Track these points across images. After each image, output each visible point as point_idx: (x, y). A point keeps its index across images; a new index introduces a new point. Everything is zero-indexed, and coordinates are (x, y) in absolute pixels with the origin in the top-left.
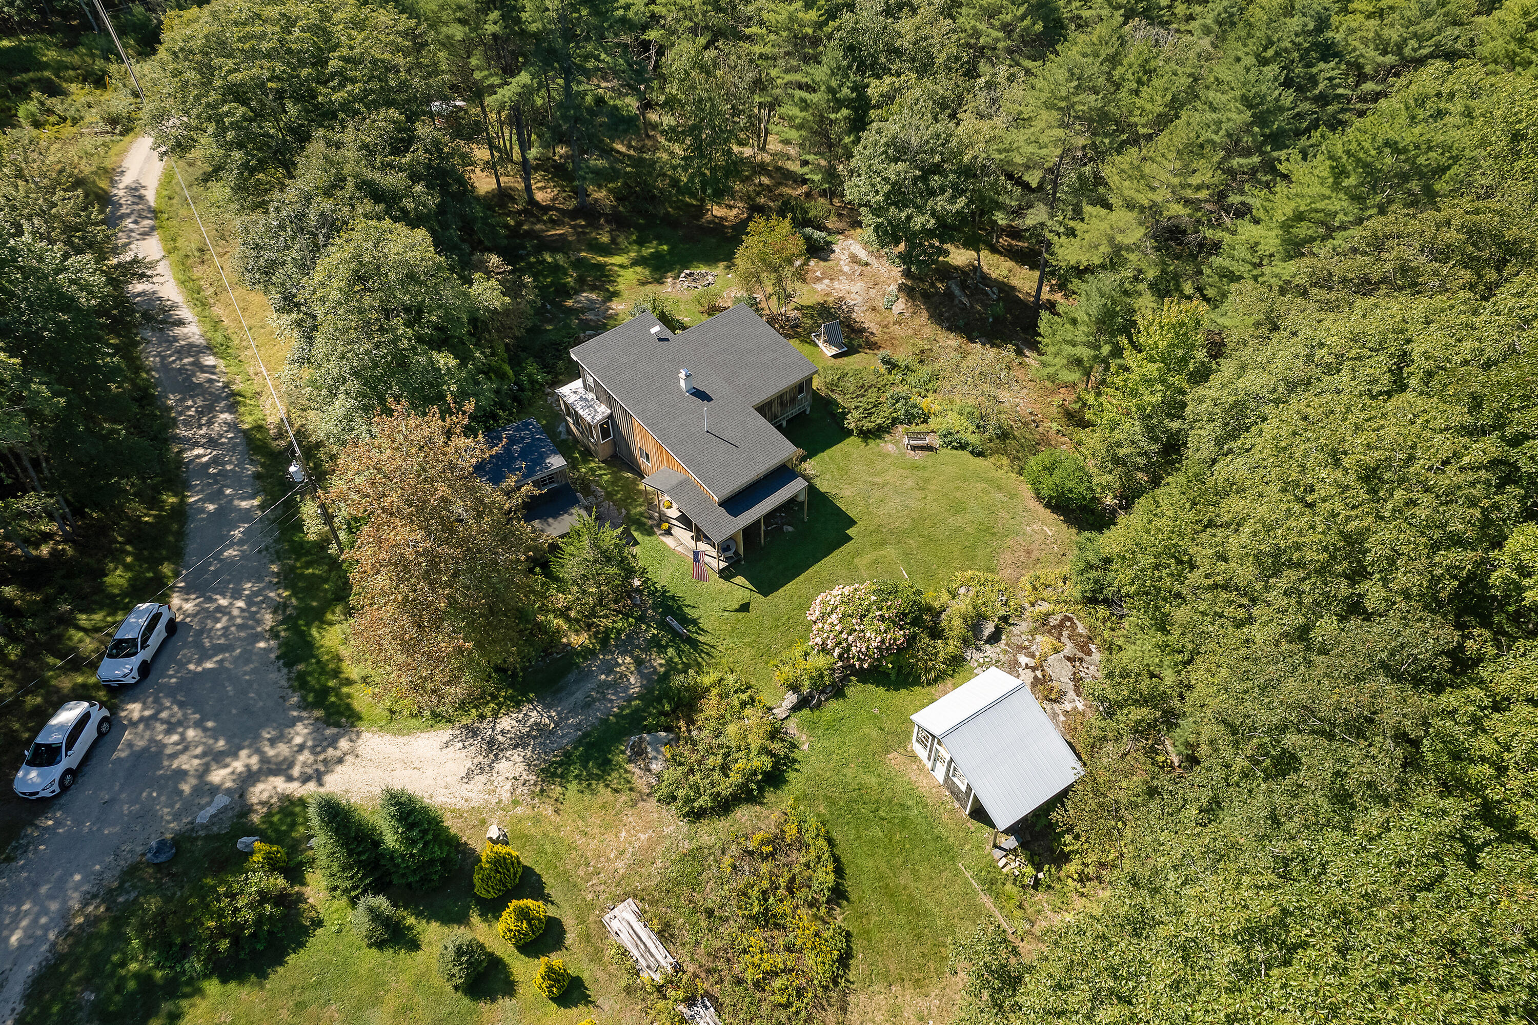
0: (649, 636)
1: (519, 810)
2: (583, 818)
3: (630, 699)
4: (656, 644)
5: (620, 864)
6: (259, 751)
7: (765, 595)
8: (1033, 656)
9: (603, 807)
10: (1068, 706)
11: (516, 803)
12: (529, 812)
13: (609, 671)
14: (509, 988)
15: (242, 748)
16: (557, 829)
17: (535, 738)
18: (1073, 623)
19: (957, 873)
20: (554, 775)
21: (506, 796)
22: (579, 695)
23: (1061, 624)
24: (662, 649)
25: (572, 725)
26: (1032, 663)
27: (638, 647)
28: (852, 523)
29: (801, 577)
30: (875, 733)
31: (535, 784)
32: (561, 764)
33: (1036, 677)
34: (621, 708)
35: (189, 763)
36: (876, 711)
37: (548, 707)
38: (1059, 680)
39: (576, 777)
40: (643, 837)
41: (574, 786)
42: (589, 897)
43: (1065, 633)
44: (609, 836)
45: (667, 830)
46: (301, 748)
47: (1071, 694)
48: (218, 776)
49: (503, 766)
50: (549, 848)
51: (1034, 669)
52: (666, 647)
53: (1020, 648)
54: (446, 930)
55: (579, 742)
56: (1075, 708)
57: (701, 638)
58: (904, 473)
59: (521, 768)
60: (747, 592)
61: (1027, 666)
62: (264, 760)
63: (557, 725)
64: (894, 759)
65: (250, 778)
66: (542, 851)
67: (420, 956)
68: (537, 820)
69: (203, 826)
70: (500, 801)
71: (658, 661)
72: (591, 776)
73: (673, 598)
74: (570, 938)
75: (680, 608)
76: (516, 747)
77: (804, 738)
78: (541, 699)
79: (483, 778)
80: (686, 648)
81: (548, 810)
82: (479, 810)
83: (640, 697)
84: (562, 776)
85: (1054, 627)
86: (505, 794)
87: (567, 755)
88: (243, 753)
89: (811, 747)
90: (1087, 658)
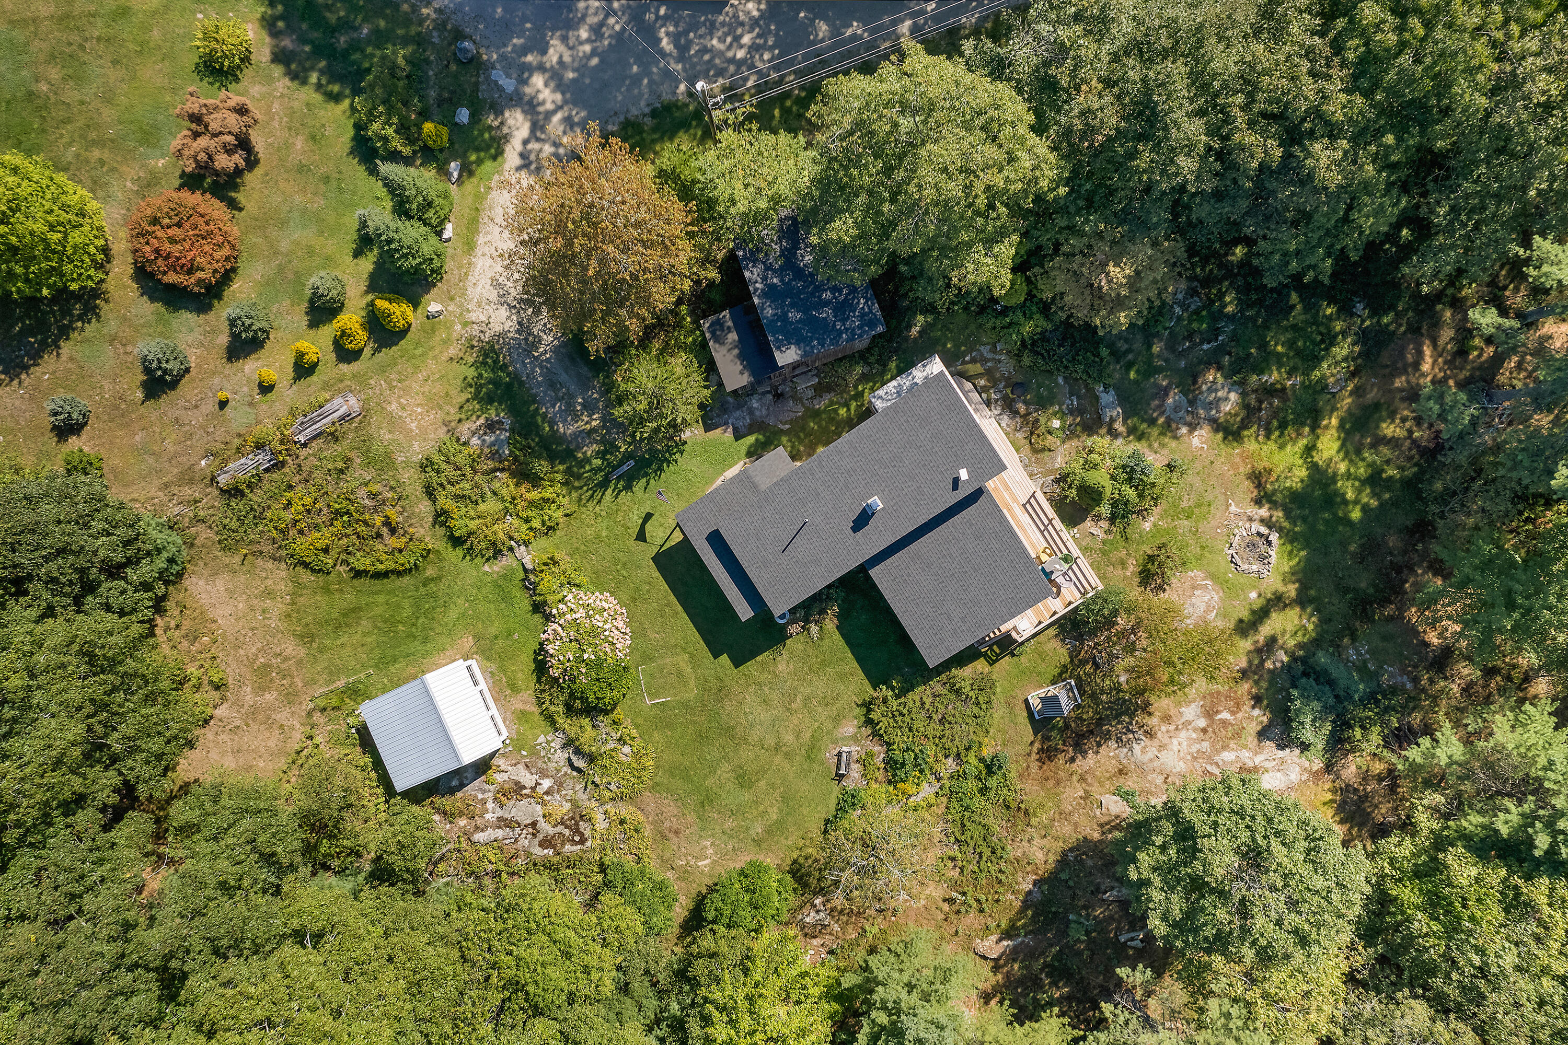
0: (619, 443)
1: (458, 327)
2: (441, 378)
3: (552, 423)
4: (609, 447)
5: (394, 407)
6: (559, 108)
7: (654, 559)
8: (547, 793)
9: (447, 394)
10: (490, 805)
11: (465, 324)
12: (455, 336)
13: (585, 406)
14: (314, 324)
15: (563, 94)
16: (435, 357)
17: (526, 339)
18: (577, 843)
19: (364, 667)
20: (486, 355)
21: (473, 317)
22: (563, 377)
23: (577, 831)
24: (601, 455)
25: (533, 371)
26: (540, 790)
27: (608, 432)
28: (737, 663)
29: (672, 598)
30: (493, 630)
31: (480, 340)
32: (496, 362)
33: (524, 787)
34: (544, 416)
35: (556, 51)
36: (516, 636)
37: (556, 350)
38: (514, 806)
39: (480, 375)
40: (413, 426)
41: (471, 373)
42: (372, 382)
43: (567, 832)
44: (420, 399)
45: (416, 444)
46: (556, 145)
47: (500, 813)
48: (538, 81)
49: (503, 312)
50: (419, 352)
51: (533, 789)
52: (603, 459)
53: (560, 785)
54: (366, 276)
55: (516, 377)
56: (487, 811)
57: (609, 491)
58: (806, 736)
59: (498, 328)
60: (659, 542)
61: (538, 784)
62: (549, 115)
63: (536, 358)
64: (468, 642)
65: (530, 107)
66: (418, 344)
67: (349, 258)
68: (446, 342)
69: (488, 78)
70: (468, 311)
71: (590, 450)
72: (479, 387)
73: (661, 469)
74: (344, 367)
75: (646, 474)
76: (519, 323)
77: (496, 568)
78: (564, 345)
79: (493, 296)
80: (600, 477)
81: (453, 351)
82: (463, 295)
83: (554, 432)
84: (484, 363)
85: (577, 824)
86: (477, 315)
87: (504, 367)
88: (558, 97)
89: (486, 573)
90: (536, 841)
